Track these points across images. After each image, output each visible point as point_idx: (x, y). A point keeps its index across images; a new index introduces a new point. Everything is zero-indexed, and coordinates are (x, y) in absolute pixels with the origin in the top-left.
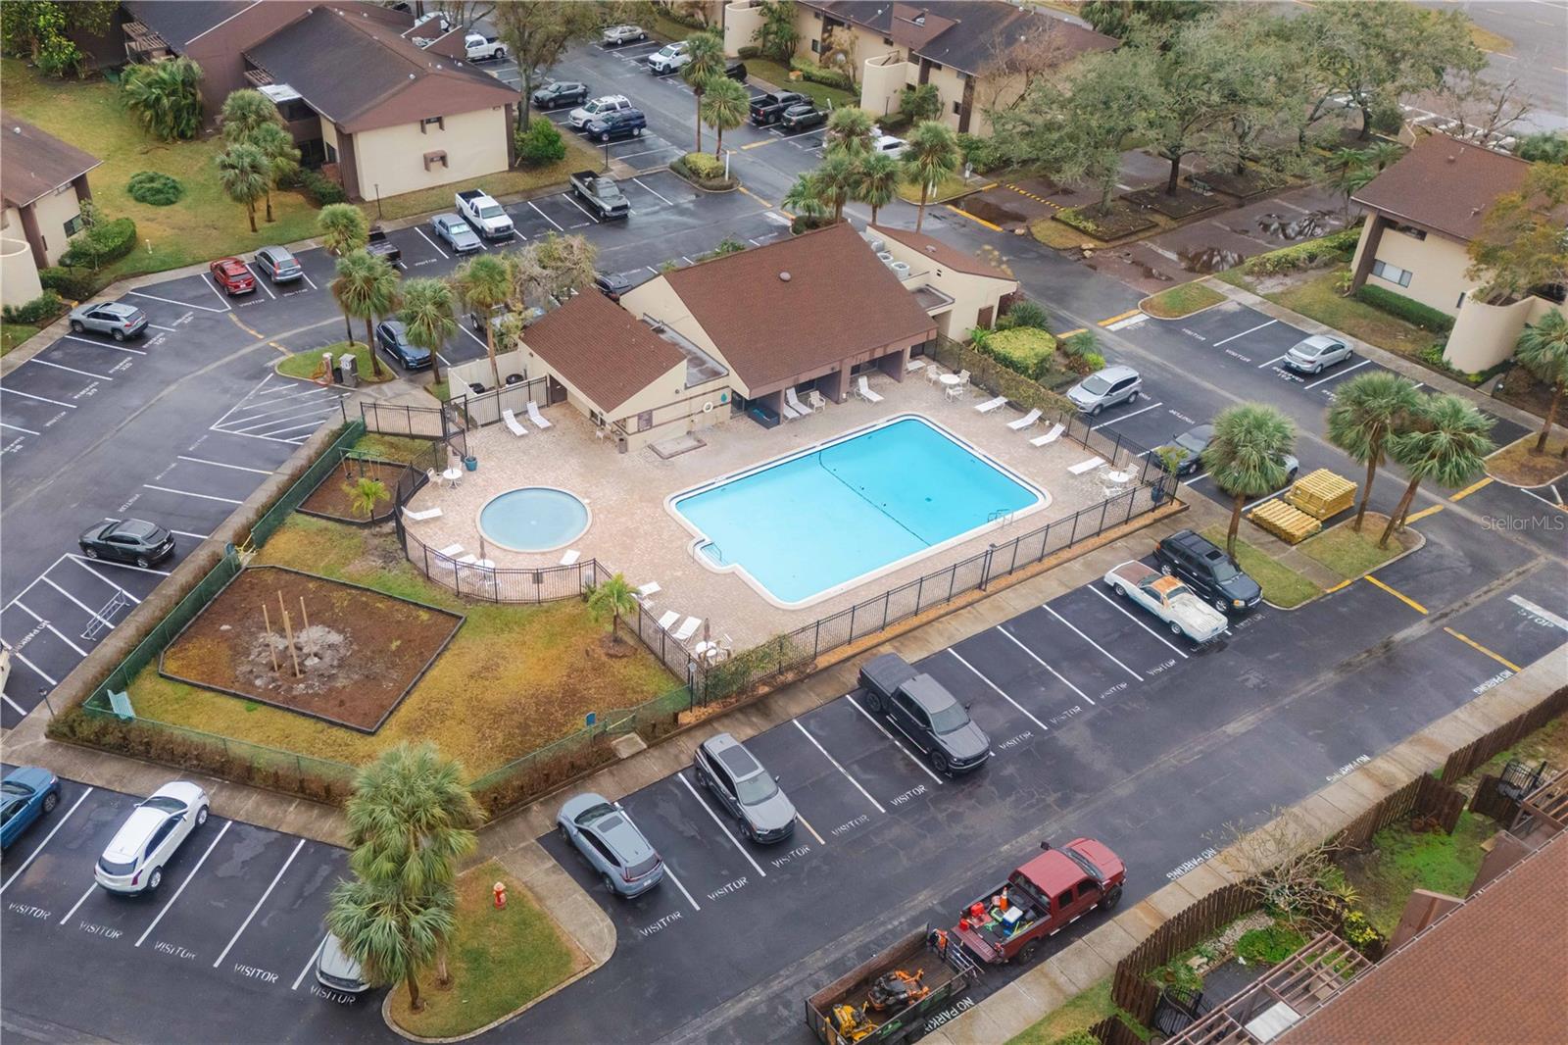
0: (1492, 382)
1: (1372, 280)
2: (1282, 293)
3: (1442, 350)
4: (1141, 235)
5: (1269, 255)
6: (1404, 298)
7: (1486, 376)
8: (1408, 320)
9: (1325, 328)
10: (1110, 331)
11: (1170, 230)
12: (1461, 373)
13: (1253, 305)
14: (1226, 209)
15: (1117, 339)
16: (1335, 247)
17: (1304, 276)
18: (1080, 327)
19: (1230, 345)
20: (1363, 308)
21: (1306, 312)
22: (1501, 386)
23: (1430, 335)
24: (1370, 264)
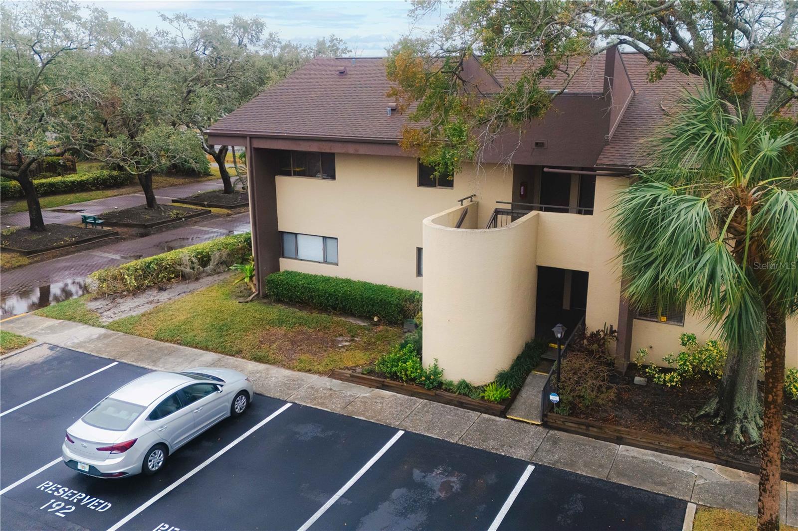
1: (286, 266)
3: (418, 351)
6: (337, 281)
7: (512, 380)
8: (352, 315)
12: (465, 387)
22: (554, 398)
23: (392, 329)
24: (273, 242)
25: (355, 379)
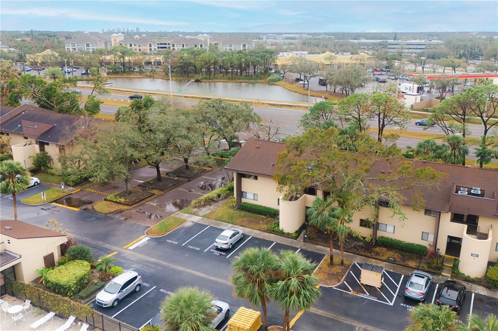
0: (302, 235)
1: (244, 200)
2: (210, 213)
3: (278, 225)
4: (147, 200)
5: (201, 198)
6: (257, 205)
7: (299, 232)
8: (262, 214)
9: (230, 225)
10: (130, 250)
11: (160, 195)
12: (289, 234)
13: (198, 221)
14: (184, 183)
15: (133, 253)
16: (227, 190)
17: (217, 204)
18: (113, 252)
19: (189, 244)
20: (243, 213)
21: (221, 219)
22: (306, 236)
23: (272, 219)
24: (241, 194)
25: (264, 231)
